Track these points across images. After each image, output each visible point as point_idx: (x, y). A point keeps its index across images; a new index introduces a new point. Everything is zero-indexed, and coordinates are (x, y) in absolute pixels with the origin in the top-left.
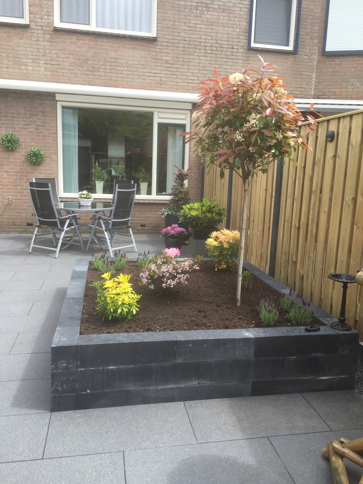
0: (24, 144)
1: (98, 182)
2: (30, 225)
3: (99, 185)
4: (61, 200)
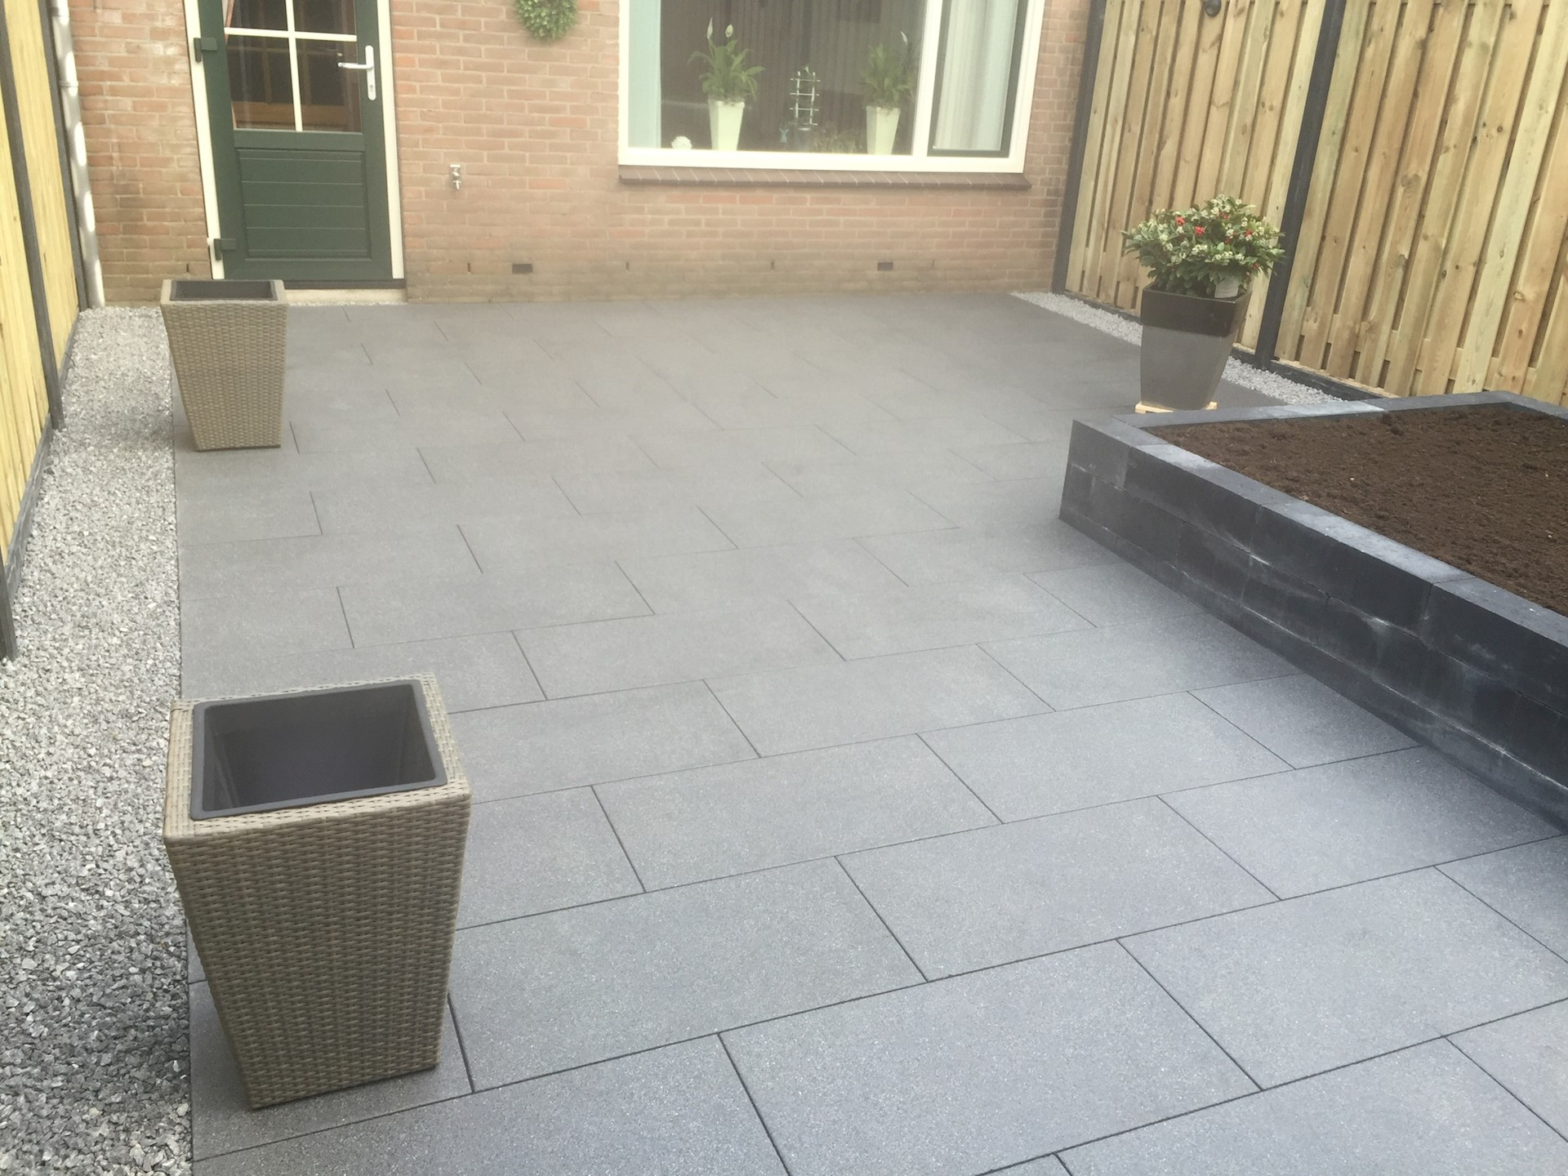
1: (726, 103)
2: (523, 268)
3: (728, 118)
4: (627, 175)
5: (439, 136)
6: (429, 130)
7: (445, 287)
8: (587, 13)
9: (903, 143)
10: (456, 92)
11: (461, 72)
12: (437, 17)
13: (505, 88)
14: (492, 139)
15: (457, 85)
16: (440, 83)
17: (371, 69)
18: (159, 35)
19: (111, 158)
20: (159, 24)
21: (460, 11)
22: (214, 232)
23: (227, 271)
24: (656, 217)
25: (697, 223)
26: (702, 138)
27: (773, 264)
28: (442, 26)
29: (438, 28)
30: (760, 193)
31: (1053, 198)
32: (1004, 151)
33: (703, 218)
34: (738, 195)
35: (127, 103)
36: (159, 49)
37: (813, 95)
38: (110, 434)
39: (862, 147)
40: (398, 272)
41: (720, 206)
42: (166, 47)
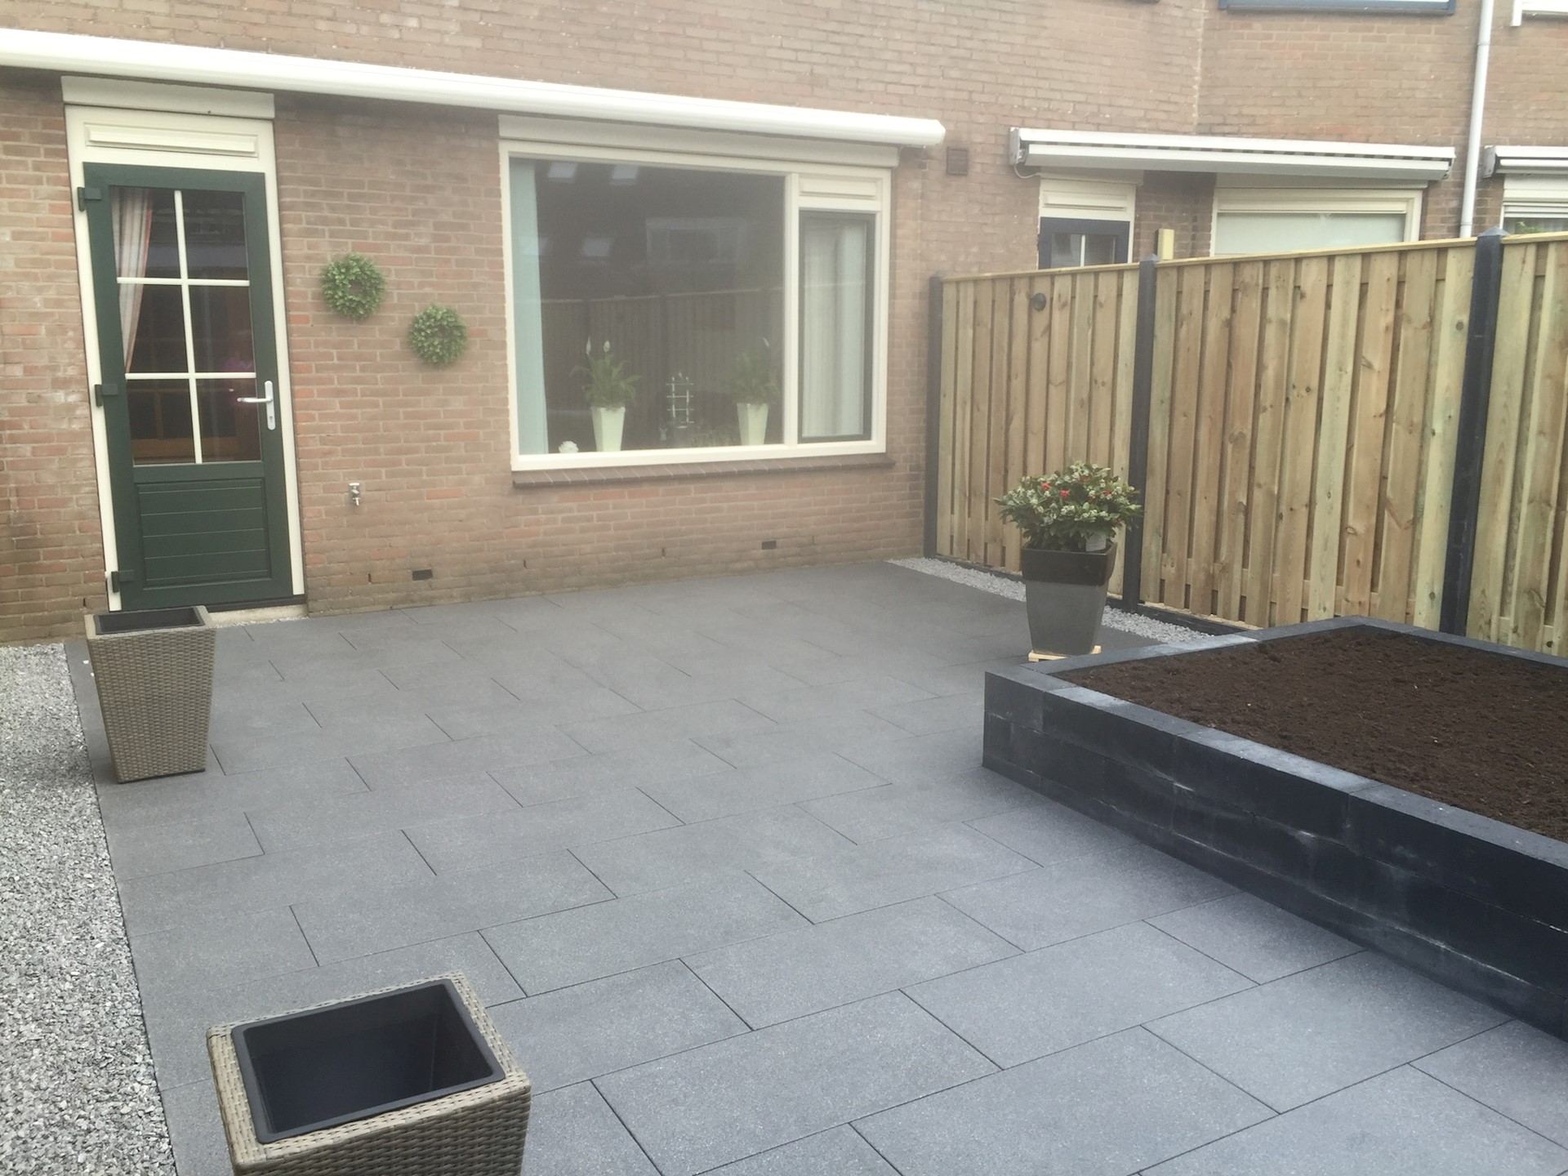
0: (395, 292)
1: (608, 410)
2: (422, 575)
3: (611, 423)
4: (520, 480)
5: (338, 458)
6: (330, 453)
7: (346, 599)
8: (478, 340)
9: (774, 433)
10: (354, 417)
11: (358, 398)
12: (334, 352)
13: (401, 410)
14: (388, 457)
15: (354, 411)
16: (338, 409)
17: (269, 402)
18: (62, 384)
19: (9, 502)
20: (60, 374)
21: (356, 346)
22: (112, 565)
23: (124, 602)
24: (550, 516)
25: (589, 519)
26: (588, 443)
27: (663, 551)
28: (339, 359)
29: (336, 361)
30: (646, 488)
31: (916, 473)
32: (866, 434)
33: (595, 514)
34: (626, 491)
35: (26, 449)
36: (60, 397)
37: (688, 396)
38: (25, 775)
39: (736, 439)
40: (298, 588)
41: (611, 502)
42: (67, 394)
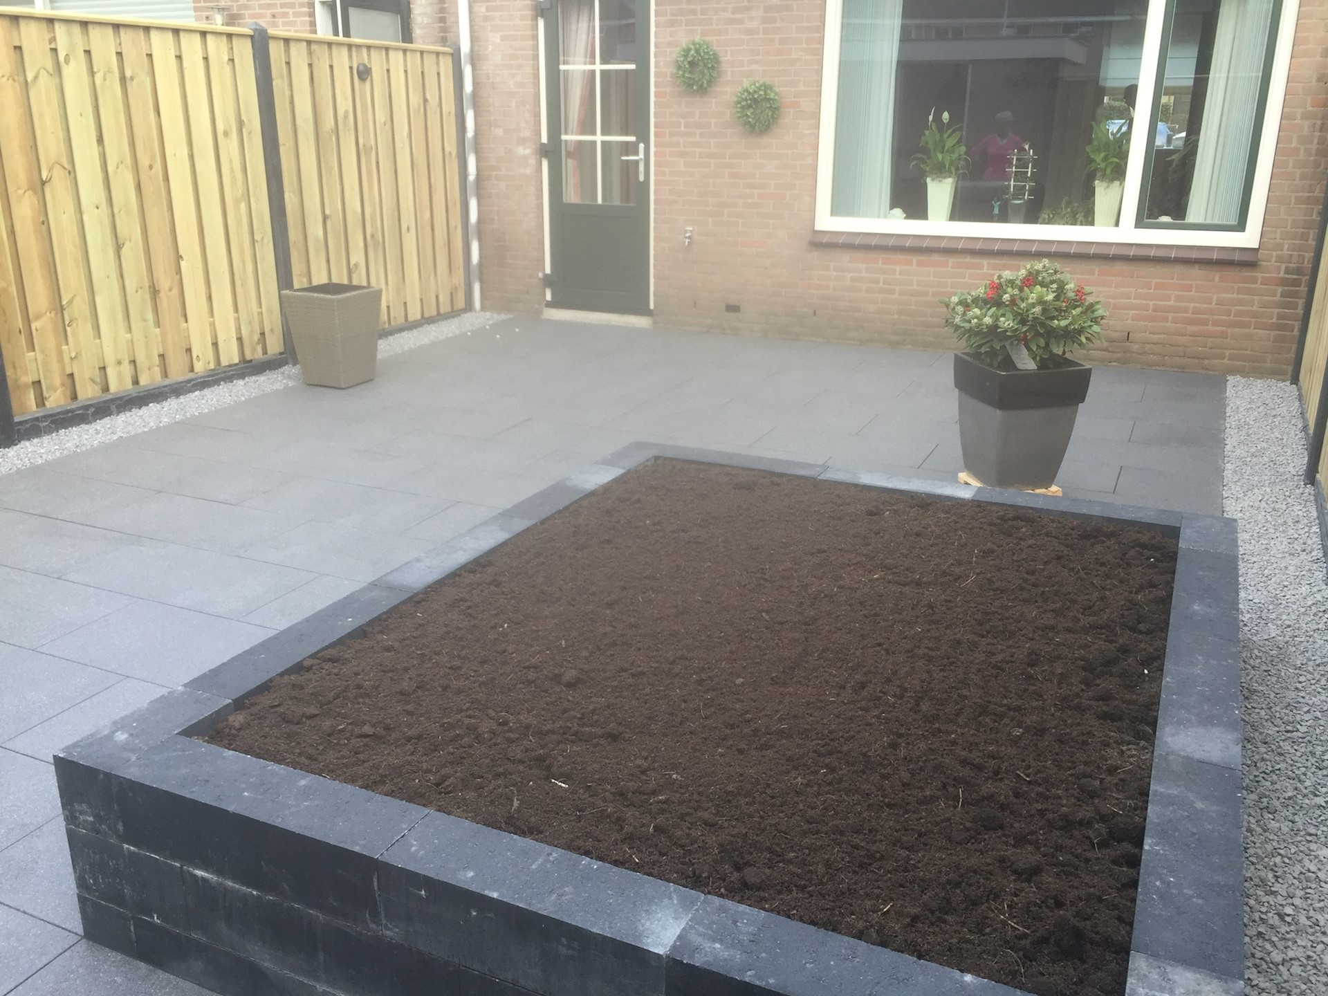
0: (729, 70)
2: (733, 308)
5: (680, 207)
6: (674, 202)
7: (678, 318)
10: (693, 175)
11: (696, 159)
13: (727, 171)
14: (714, 209)
15: (693, 169)
16: (682, 168)
17: (642, 160)
20: (521, 135)
21: (697, 116)
22: (548, 270)
23: (553, 294)
24: (841, 274)
25: (877, 281)
26: (917, 210)
28: (685, 127)
29: (683, 129)
30: (935, 257)
31: (1295, 277)
32: (1241, 226)
33: (882, 277)
35: (504, 185)
36: (520, 151)
37: (1030, 170)
40: (652, 306)
41: (898, 268)
42: (526, 149)
